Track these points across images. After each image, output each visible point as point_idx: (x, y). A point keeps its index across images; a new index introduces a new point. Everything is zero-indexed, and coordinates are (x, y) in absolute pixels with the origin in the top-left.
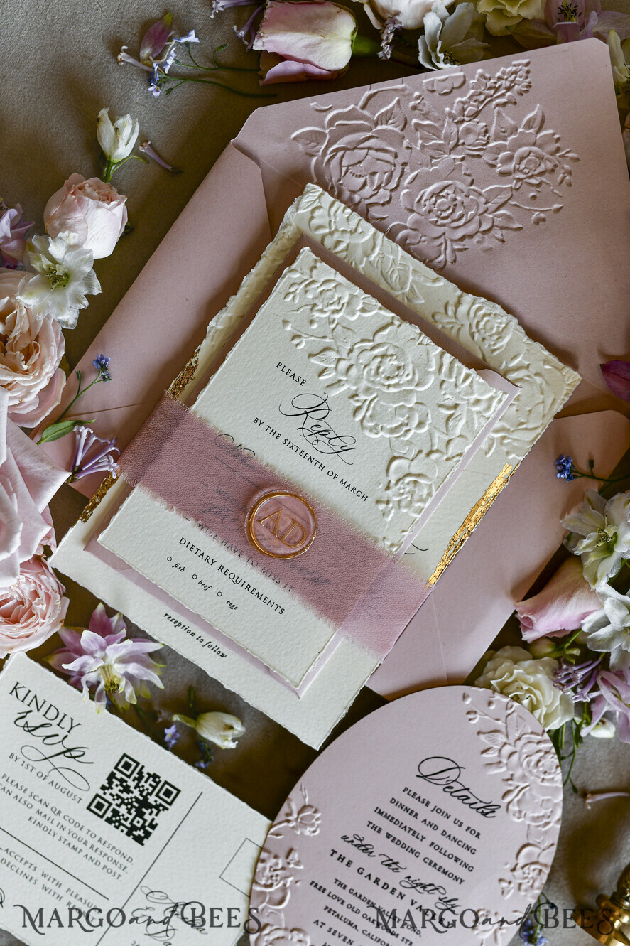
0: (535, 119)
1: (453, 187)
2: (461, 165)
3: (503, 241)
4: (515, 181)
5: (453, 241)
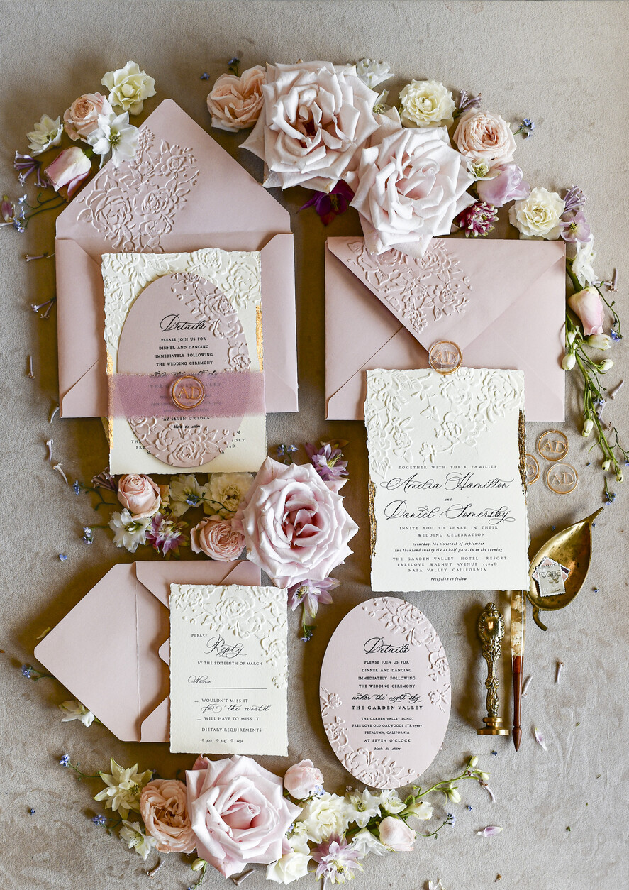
0: (165, 146)
1: (152, 194)
2: (149, 184)
3: (186, 201)
4: (174, 175)
5: (167, 215)
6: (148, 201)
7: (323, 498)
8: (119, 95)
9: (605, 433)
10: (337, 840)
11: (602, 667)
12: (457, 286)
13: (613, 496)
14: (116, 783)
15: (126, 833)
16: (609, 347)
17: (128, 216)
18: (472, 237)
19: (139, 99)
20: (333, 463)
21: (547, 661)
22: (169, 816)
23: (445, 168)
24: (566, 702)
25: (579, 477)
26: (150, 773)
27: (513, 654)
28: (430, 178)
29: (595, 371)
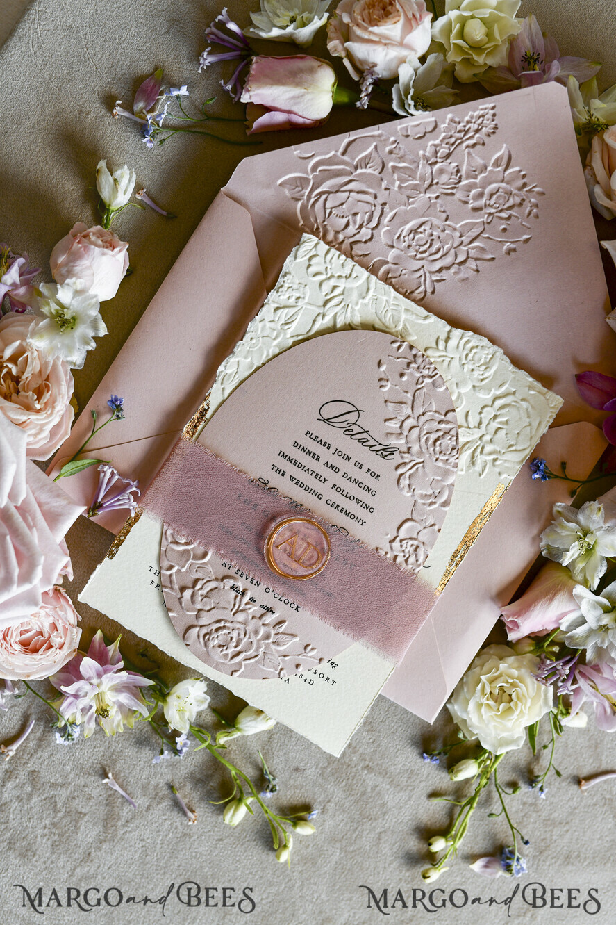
0: (502, 158)
1: (429, 224)
2: (435, 203)
3: (478, 271)
4: (486, 216)
5: (431, 272)
6: (415, 231)
17: (366, 233)
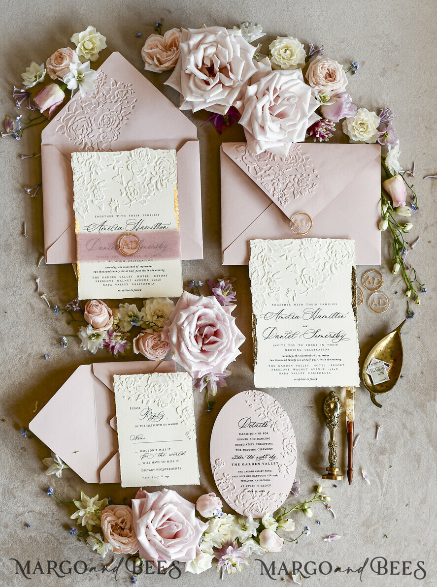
0: (113, 83)
1: (105, 115)
2: (103, 108)
3: (128, 119)
4: (120, 101)
5: (115, 128)
6: (103, 119)
7: (222, 319)
8: (83, 48)
9: (407, 272)
10: (231, 545)
11: (406, 429)
12: (309, 175)
13: (413, 314)
14: (85, 507)
15: (91, 540)
16: (410, 215)
17: (89, 129)
18: (318, 142)
19: (96, 51)
20: (226, 293)
21: (370, 424)
22: (120, 529)
23: (301, 98)
24: (382, 452)
25: (391, 302)
26: (107, 500)
27: (347, 420)
28: (292, 105)
29: (401, 231)
